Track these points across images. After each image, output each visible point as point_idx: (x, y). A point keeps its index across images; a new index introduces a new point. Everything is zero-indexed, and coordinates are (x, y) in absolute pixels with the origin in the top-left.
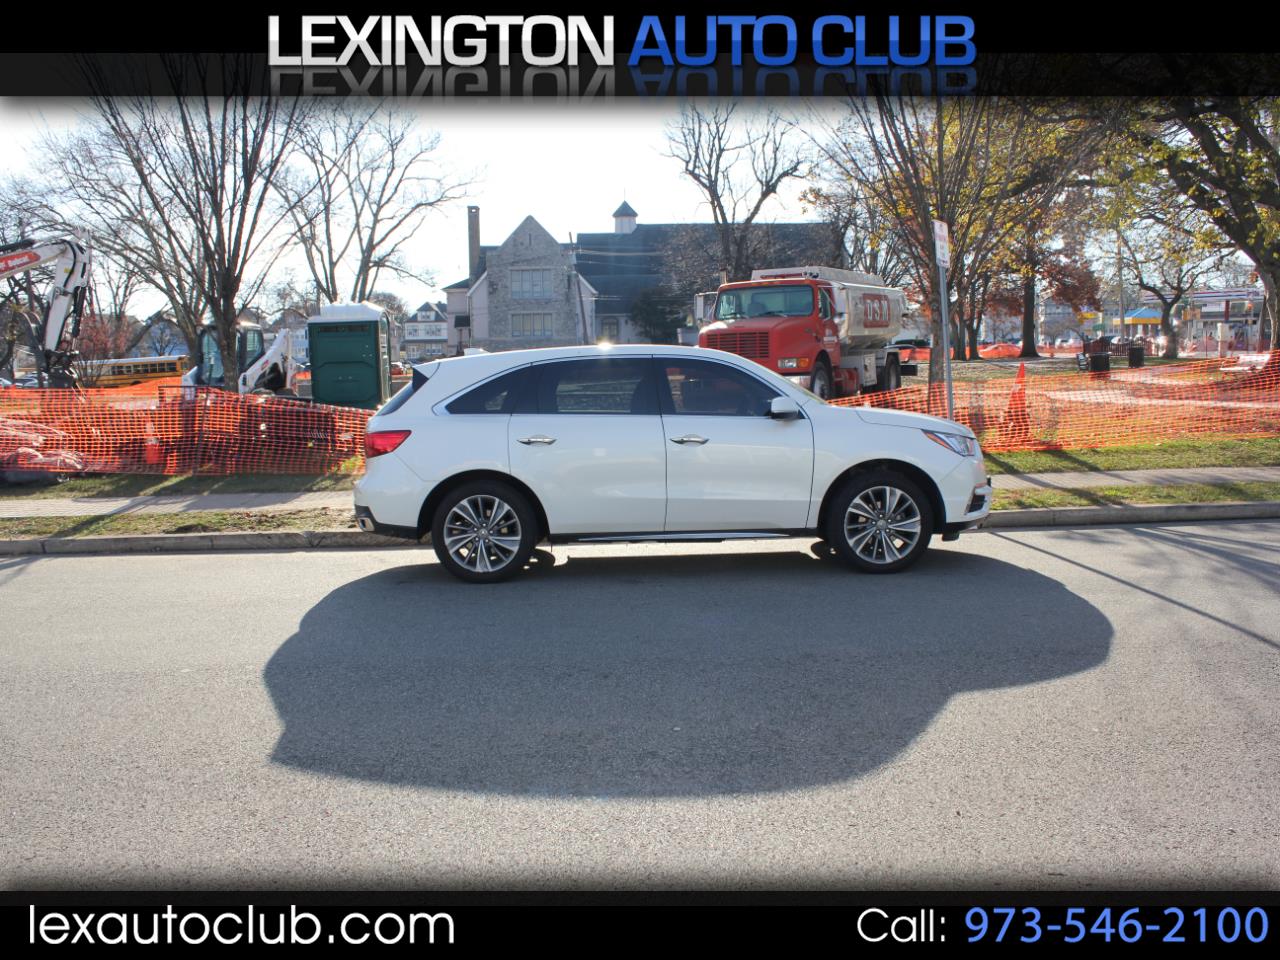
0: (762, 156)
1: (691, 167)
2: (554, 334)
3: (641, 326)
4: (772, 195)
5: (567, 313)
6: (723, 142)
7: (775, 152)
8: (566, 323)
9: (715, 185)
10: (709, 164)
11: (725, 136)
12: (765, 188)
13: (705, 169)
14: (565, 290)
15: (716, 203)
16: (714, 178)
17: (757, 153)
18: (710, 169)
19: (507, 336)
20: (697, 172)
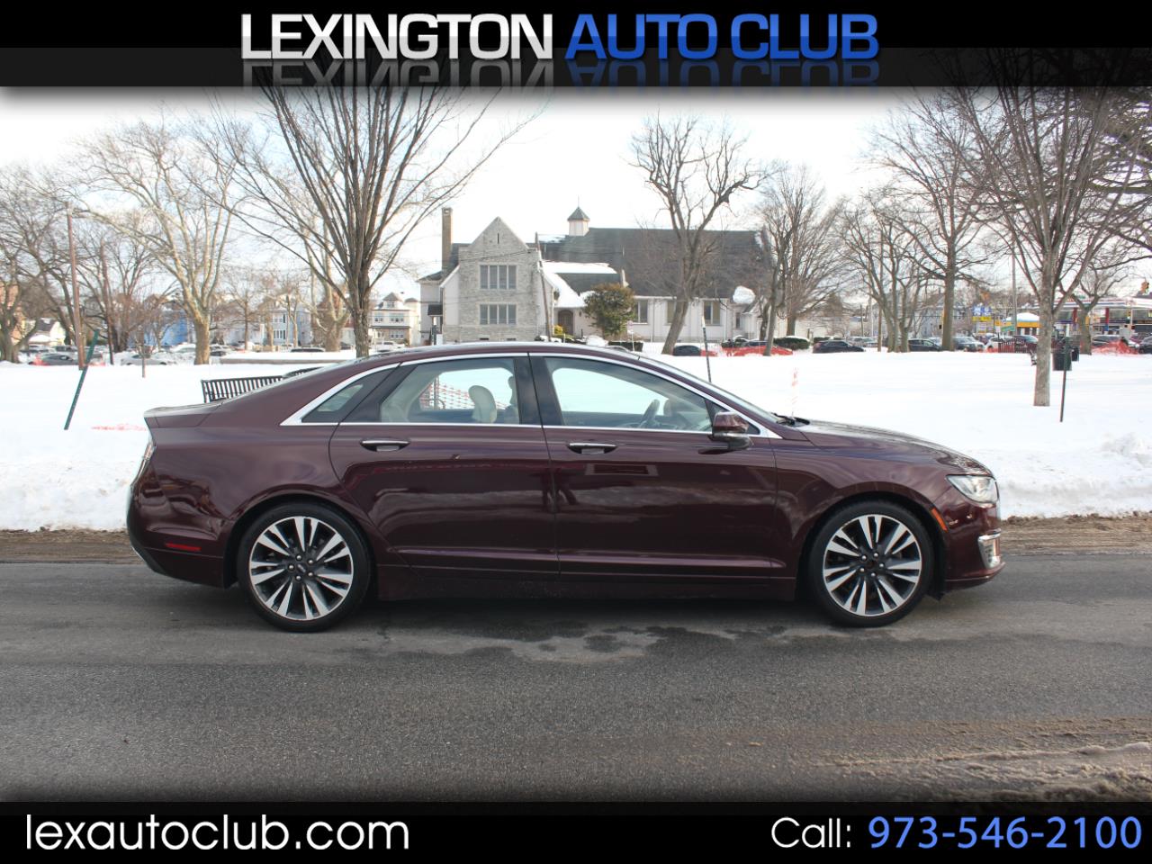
0: (716, 169)
1: (654, 178)
2: (518, 323)
3: (594, 318)
4: (724, 203)
5: (529, 304)
6: (682, 156)
7: (726, 165)
8: (528, 313)
9: (675, 194)
10: (668, 175)
11: (685, 150)
12: (718, 197)
13: (665, 178)
14: (528, 284)
15: (674, 209)
16: (672, 188)
17: (711, 167)
18: (669, 179)
19: (475, 324)
20: (659, 181)
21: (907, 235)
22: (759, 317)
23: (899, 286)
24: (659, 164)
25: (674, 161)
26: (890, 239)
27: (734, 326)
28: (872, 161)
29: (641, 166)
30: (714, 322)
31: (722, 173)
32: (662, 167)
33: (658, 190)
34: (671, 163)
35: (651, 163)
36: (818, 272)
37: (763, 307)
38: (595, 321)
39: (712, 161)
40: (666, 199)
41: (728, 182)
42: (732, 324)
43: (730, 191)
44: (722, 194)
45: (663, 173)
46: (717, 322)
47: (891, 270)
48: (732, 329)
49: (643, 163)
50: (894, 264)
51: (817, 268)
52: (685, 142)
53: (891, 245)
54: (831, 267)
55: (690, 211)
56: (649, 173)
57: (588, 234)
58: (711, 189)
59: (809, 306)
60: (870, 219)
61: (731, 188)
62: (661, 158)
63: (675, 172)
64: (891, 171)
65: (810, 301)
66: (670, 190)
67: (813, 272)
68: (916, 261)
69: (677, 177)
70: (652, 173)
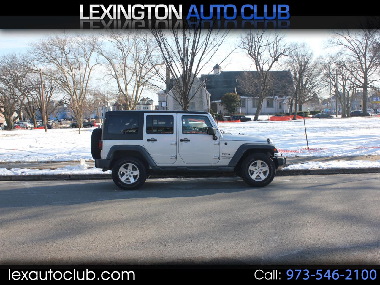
0: (273, 48)
1: (250, 53)
2: (196, 109)
3: (225, 106)
4: (276, 61)
5: (200, 101)
6: (260, 44)
7: (277, 47)
8: (200, 105)
9: (257, 58)
10: (255, 51)
11: (261, 42)
12: (274, 59)
13: (254, 53)
14: (200, 94)
15: (257, 64)
16: (257, 56)
17: (271, 47)
18: (255, 53)
19: (180, 109)
20: (251, 54)
21: (348, 71)
22: (289, 104)
23: (346, 91)
24: (251, 47)
25: (257, 46)
26: (342, 73)
27: (279, 108)
28: (333, 43)
29: (245, 48)
30: (271, 107)
31: (275, 50)
32: (252, 48)
33: (251, 57)
34: (256, 47)
35: (248, 47)
36: (310, 86)
37: (290, 101)
38: (225, 107)
39: (271, 45)
40: (254, 60)
41: (278, 53)
42: (278, 107)
43: (278, 57)
44: (276, 58)
45: (253, 51)
46: (272, 106)
47: (342, 85)
48: (278, 109)
49: (245, 47)
50: (344, 82)
51: (310, 84)
52: (261, 38)
53: (343, 75)
54: (315, 84)
55: (263, 65)
56: (248, 51)
57: (221, 74)
58: (271, 56)
59: (307, 99)
60: (333, 66)
61: (279, 55)
62: (252, 45)
63: (258, 50)
64: (341, 47)
65: (307, 98)
66: (255, 57)
67: (308, 86)
68: (351, 82)
69: (258, 52)
70: (249, 51)
